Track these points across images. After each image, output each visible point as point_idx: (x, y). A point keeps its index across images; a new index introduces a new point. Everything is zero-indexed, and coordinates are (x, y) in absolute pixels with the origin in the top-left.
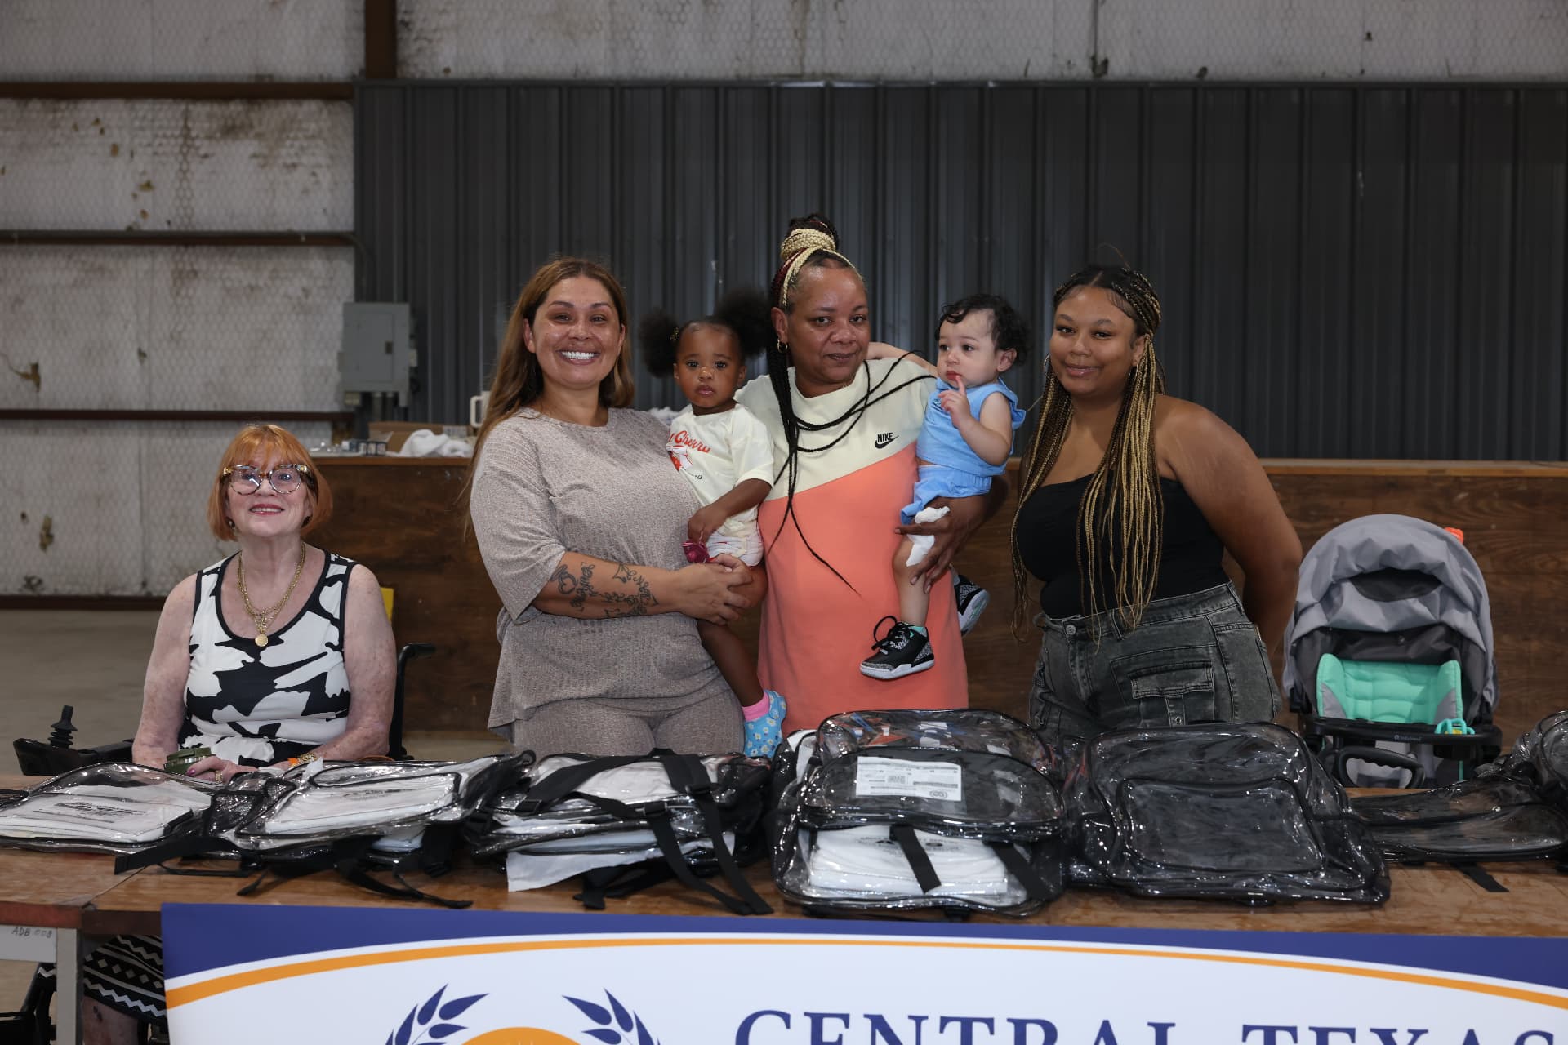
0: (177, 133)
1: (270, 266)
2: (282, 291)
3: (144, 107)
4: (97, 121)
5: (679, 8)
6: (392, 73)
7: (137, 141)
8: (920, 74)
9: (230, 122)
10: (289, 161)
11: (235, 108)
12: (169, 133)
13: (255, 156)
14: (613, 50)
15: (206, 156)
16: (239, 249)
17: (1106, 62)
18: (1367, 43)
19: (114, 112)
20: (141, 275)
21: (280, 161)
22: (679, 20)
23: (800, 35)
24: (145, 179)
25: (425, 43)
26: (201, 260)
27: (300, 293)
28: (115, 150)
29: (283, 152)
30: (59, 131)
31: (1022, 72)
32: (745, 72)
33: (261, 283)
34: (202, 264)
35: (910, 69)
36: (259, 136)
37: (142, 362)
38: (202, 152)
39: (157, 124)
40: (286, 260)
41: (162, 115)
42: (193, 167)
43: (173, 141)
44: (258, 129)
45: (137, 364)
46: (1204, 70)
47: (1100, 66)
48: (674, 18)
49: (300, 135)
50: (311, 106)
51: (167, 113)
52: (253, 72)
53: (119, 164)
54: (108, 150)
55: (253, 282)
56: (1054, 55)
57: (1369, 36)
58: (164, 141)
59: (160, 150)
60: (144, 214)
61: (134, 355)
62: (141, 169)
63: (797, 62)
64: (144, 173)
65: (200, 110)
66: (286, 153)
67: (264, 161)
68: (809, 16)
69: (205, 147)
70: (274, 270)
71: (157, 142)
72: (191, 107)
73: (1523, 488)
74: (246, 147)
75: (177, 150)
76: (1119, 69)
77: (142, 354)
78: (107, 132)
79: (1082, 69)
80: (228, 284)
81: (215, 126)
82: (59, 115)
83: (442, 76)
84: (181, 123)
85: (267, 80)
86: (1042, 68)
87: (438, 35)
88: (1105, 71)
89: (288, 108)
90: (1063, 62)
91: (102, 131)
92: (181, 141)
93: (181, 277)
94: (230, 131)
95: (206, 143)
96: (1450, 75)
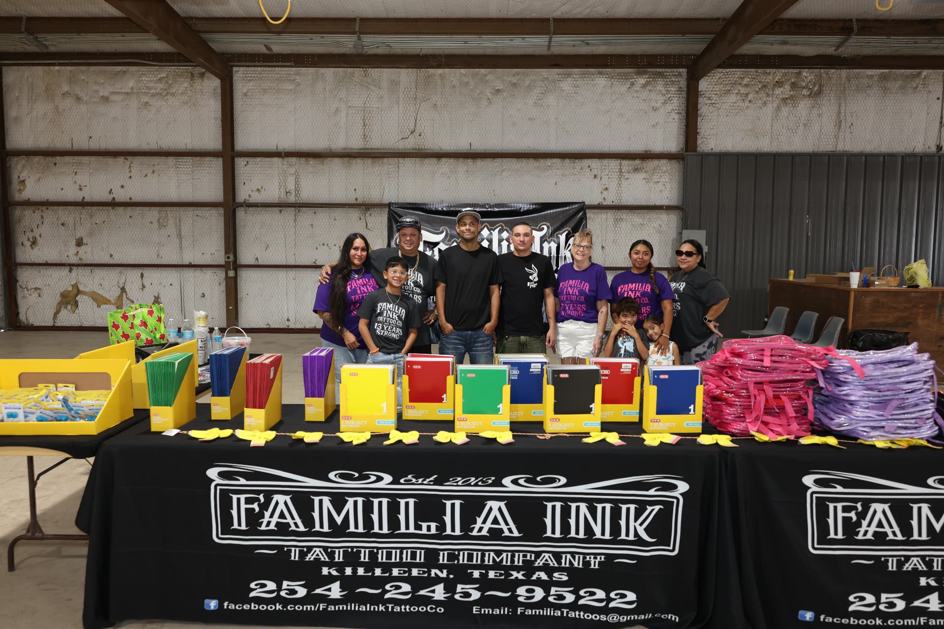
0: (617, 171)
1: (648, 217)
2: (652, 225)
3: (606, 162)
4: (589, 166)
6: (695, 150)
7: (603, 173)
9: (636, 167)
10: (656, 181)
11: (637, 162)
12: (614, 171)
13: (645, 179)
14: (771, 142)
15: (627, 179)
16: (637, 211)
19: (595, 163)
20: (603, 220)
21: (653, 181)
23: (837, 137)
24: (605, 187)
25: (705, 140)
26: (623, 214)
27: (658, 226)
28: (595, 176)
29: (655, 177)
30: (575, 170)
33: (645, 223)
34: (624, 216)
35: (873, 149)
36: (646, 172)
37: (603, 250)
38: (626, 177)
39: (610, 167)
40: (653, 215)
41: (611, 164)
42: (623, 183)
43: (616, 173)
44: (646, 170)
45: (601, 250)
48: (794, 131)
49: (660, 171)
50: (664, 161)
51: (613, 164)
52: (645, 149)
53: (596, 181)
54: (593, 176)
55: (642, 223)
58: (613, 174)
59: (611, 177)
60: (604, 198)
61: (600, 247)
62: (604, 183)
63: (834, 146)
64: (605, 184)
65: (625, 162)
66: (656, 178)
67: (647, 180)
68: (841, 131)
69: (627, 175)
70: (650, 218)
71: (610, 174)
72: (622, 162)
74: (641, 176)
75: (617, 177)
77: (603, 247)
78: (592, 170)
80: (633, 223)
81: (630, 168)
82: (576, 164)
83: (710, 151)
84: (619, 167)
85: (648, 152)
87: (710, 137)
89: (656, 162)
90: (927, 147)
91: (591, 170)
92: (619, 173)
93: (617, 220)
94: (636, 170)
95: (627, 174)
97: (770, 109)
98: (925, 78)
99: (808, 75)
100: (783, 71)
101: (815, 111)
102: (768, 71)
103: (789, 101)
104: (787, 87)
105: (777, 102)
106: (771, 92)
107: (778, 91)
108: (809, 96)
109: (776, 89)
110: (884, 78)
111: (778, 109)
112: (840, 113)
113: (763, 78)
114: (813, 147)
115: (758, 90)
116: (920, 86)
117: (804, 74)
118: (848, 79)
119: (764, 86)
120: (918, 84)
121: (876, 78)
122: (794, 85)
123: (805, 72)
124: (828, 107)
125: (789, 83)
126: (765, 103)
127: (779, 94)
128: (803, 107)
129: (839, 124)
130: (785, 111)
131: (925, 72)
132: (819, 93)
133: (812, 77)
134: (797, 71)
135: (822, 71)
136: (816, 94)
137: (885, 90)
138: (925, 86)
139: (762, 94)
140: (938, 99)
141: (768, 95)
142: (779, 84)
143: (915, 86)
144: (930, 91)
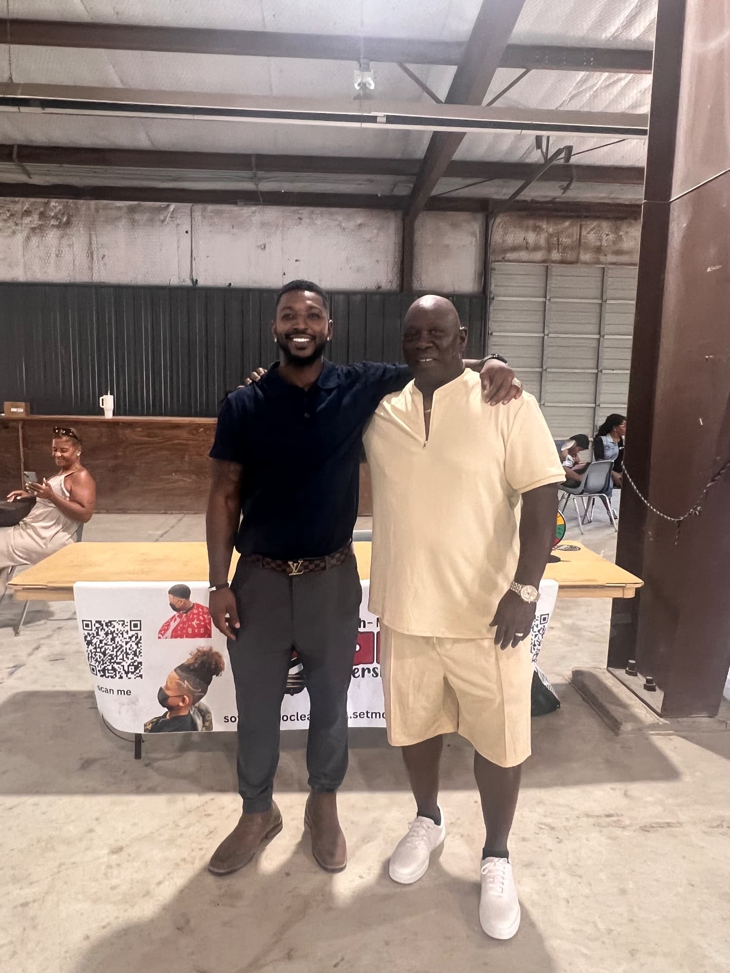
5: (47, 258)
14: (25, 272)
17: (197, 280)
18: (284, 276)
22: (47, 262)
23: (91, 269)
31: (168, 283)
32: (73, 281)
46: (230, 284)
47: (194, 282)
56: (179, 277)
57: (284, 274)
63: (90, 277)
68: (94, 261)
76: (201, 283)
79: (188, 283)
86: (174, 281)
88: (197, 284)
90: (182, 280)
97: (20, 237)
98: (173, 211)
99: (55, 204)
100: (32, 200)
101: (65, 242)
102: (17, 199)
103: (38, 231)
104: (36, 217)
105: (27, 232)
106: (19, 221)
107: (27, 220)
108: (58, 227)
109: (24, 218)
110: (132, 210)
111: (28, 238)
112: (91, 243)
113: (11, 206)
114: (69, 278)
115: (6, 219)
116: (168, 219)
117: (53, 204)
118: (97, 210)
119: (12, 215)
120: (166, 217)
121: (125, 210)
122: (42, 215)
123: (53, 203)
124: (78, 238)
125: (38, 212)
126: (14, 232)
127: (27, 224)
128: (52, 236)
129: (91, 255)
130: (35, 240)
131: (173, 206)
132: (68, 223)
133: (61, 207)
134: (46, 200)
135: (71, 201)
136: (65, 225)
137: (133, 223)
138: (174, 219)
139: (11, 223)
140: (187, 232)
141: (17, 225)
142: (27, 213)
143: (162, 218)
144: (178, 225)
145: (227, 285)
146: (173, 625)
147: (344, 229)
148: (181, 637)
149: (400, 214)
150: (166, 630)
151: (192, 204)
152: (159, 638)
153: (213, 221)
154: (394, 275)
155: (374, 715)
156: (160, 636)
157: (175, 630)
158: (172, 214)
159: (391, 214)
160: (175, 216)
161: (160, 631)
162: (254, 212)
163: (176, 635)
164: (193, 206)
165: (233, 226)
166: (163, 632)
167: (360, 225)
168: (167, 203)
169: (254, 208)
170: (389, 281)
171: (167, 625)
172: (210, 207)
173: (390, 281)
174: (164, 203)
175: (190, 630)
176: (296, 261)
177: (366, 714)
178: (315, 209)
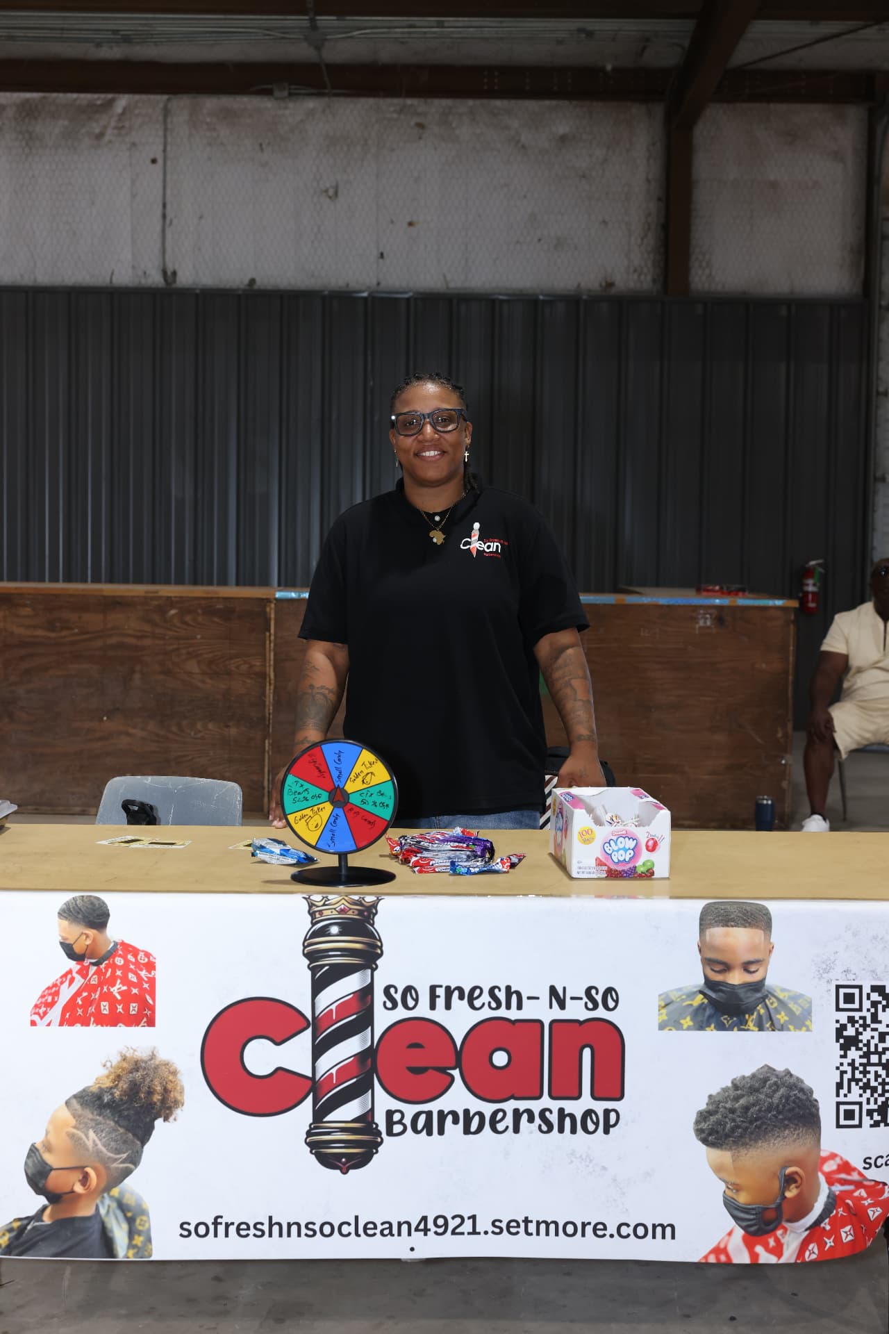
8: (27, 281)
17: (174, 273)
18: (381, 260)
31: (108, 279)
46: (252, 281)
47: (169, 276)
56: (134, 267)
57: (382, 255)
73: (220, 606)
76: (186, 278)
79: (156, 279)
86: (124, 277)
88: (174, 281)
96: (448, 288)
145: (246, 281)
146: (66, 993)
147: (523, 147)
148: (85, 1023)
149: (659, 110)
150: (50, 1005)
151: (165, 97)
152: (33, 1023)
153: (214, 134)
154: (646, 256)
155: (543, 1227)
156: (36, 1018)
157: (70, 1006)
158: (120, 120)
159: (637, 110)
160: (127, 124)
161: (36, 1006)
162: (311, 113)
163: (73, 1016)
164: (169, 100)
165: (261, 145)
166: (43, 1009)
167: (563, 139)
168: (110, 96)
169: (311, 103)
170: (632, 269)
171: (54, 991)
172: (211, 103)
173: (635, 271)
174: (103, 96)
175: (105, 1008)
176: (410, 224)
177: (522, 1225)
178: (458, 102)
